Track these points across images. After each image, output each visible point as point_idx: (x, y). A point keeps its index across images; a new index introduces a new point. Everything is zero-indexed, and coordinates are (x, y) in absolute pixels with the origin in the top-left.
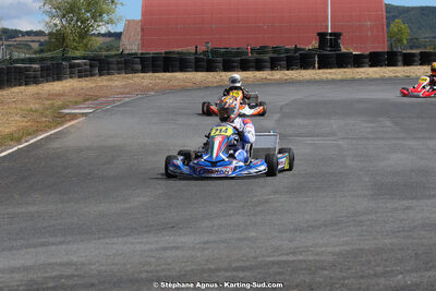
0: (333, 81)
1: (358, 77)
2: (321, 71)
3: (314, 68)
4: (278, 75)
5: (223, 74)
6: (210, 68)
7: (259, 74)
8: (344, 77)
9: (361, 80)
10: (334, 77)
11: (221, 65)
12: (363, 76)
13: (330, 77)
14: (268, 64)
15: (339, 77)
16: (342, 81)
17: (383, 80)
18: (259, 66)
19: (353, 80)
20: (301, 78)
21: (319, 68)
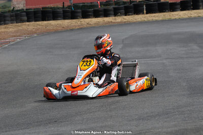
0: (157, 22)
1: (173, 18)
2: (148, 15)
3: (143, 13)
4: (119, 19)
5: (82, 20)
6: (73, 16)
7: (107, 19)
8: (164, 18)
9: (175, 20)
10: (157, 18)
11: (80, 14)
12: (177, 17)
13: (154, 19)
14: (112, 12)
15: (161, 19)
16: (163, 21)
17: (190, 19)
18: (106, 14)
19: (170, 20)
20: (135, 21)
21: (147, 13)
